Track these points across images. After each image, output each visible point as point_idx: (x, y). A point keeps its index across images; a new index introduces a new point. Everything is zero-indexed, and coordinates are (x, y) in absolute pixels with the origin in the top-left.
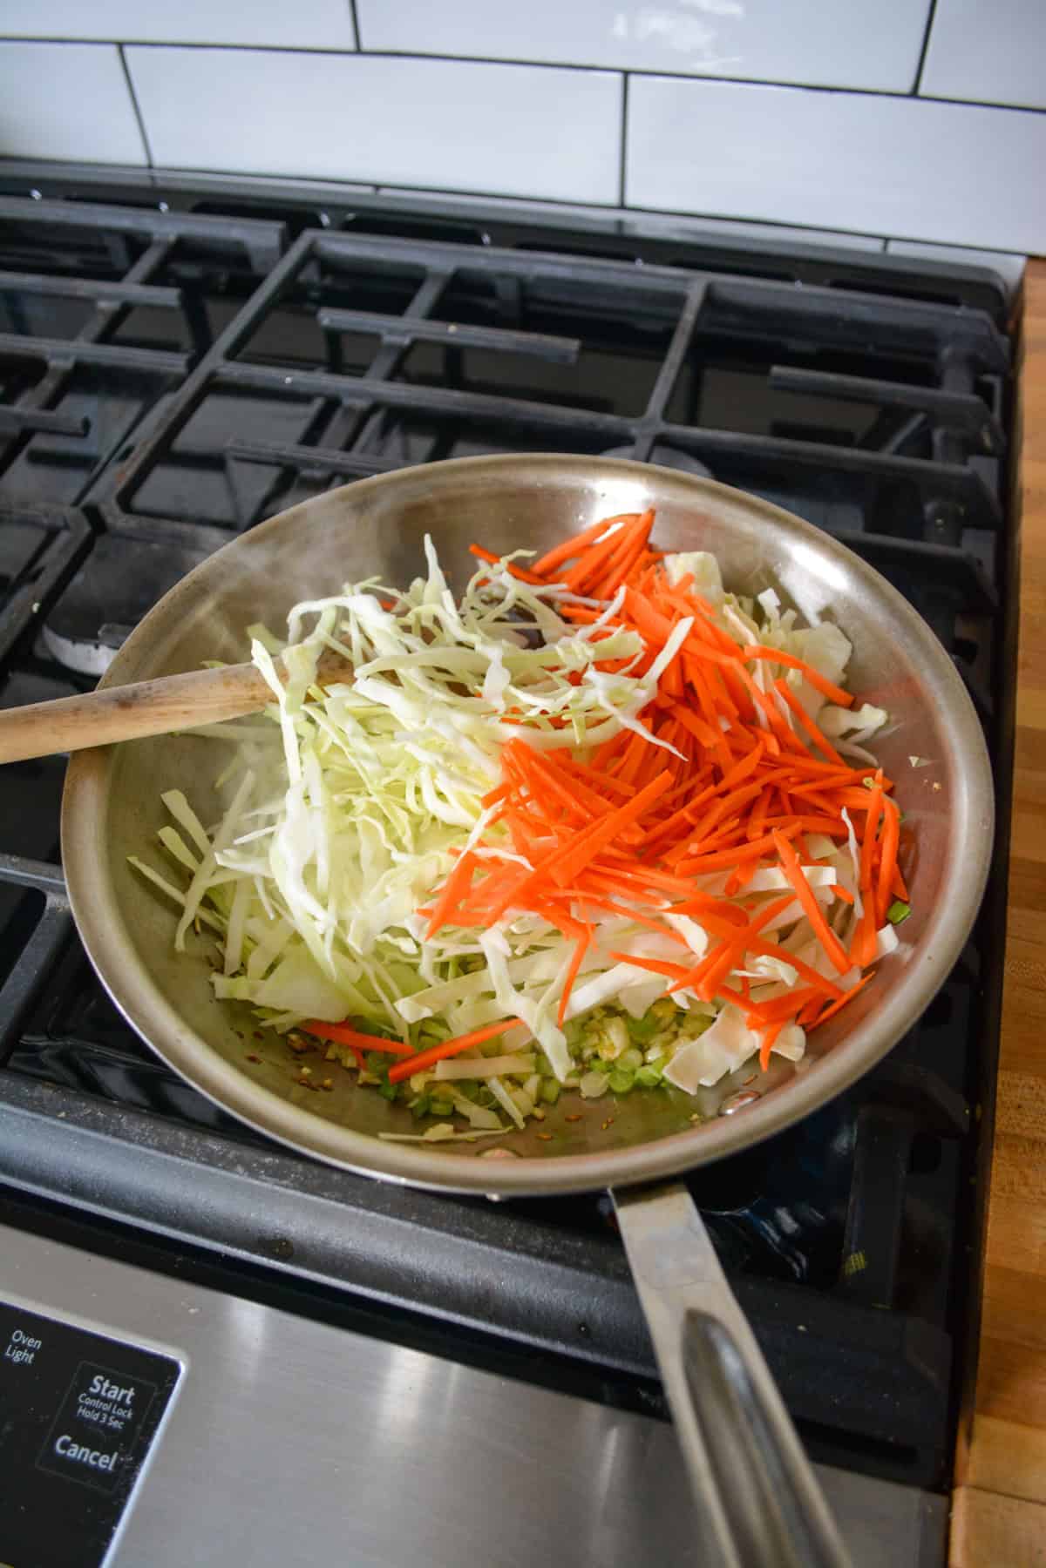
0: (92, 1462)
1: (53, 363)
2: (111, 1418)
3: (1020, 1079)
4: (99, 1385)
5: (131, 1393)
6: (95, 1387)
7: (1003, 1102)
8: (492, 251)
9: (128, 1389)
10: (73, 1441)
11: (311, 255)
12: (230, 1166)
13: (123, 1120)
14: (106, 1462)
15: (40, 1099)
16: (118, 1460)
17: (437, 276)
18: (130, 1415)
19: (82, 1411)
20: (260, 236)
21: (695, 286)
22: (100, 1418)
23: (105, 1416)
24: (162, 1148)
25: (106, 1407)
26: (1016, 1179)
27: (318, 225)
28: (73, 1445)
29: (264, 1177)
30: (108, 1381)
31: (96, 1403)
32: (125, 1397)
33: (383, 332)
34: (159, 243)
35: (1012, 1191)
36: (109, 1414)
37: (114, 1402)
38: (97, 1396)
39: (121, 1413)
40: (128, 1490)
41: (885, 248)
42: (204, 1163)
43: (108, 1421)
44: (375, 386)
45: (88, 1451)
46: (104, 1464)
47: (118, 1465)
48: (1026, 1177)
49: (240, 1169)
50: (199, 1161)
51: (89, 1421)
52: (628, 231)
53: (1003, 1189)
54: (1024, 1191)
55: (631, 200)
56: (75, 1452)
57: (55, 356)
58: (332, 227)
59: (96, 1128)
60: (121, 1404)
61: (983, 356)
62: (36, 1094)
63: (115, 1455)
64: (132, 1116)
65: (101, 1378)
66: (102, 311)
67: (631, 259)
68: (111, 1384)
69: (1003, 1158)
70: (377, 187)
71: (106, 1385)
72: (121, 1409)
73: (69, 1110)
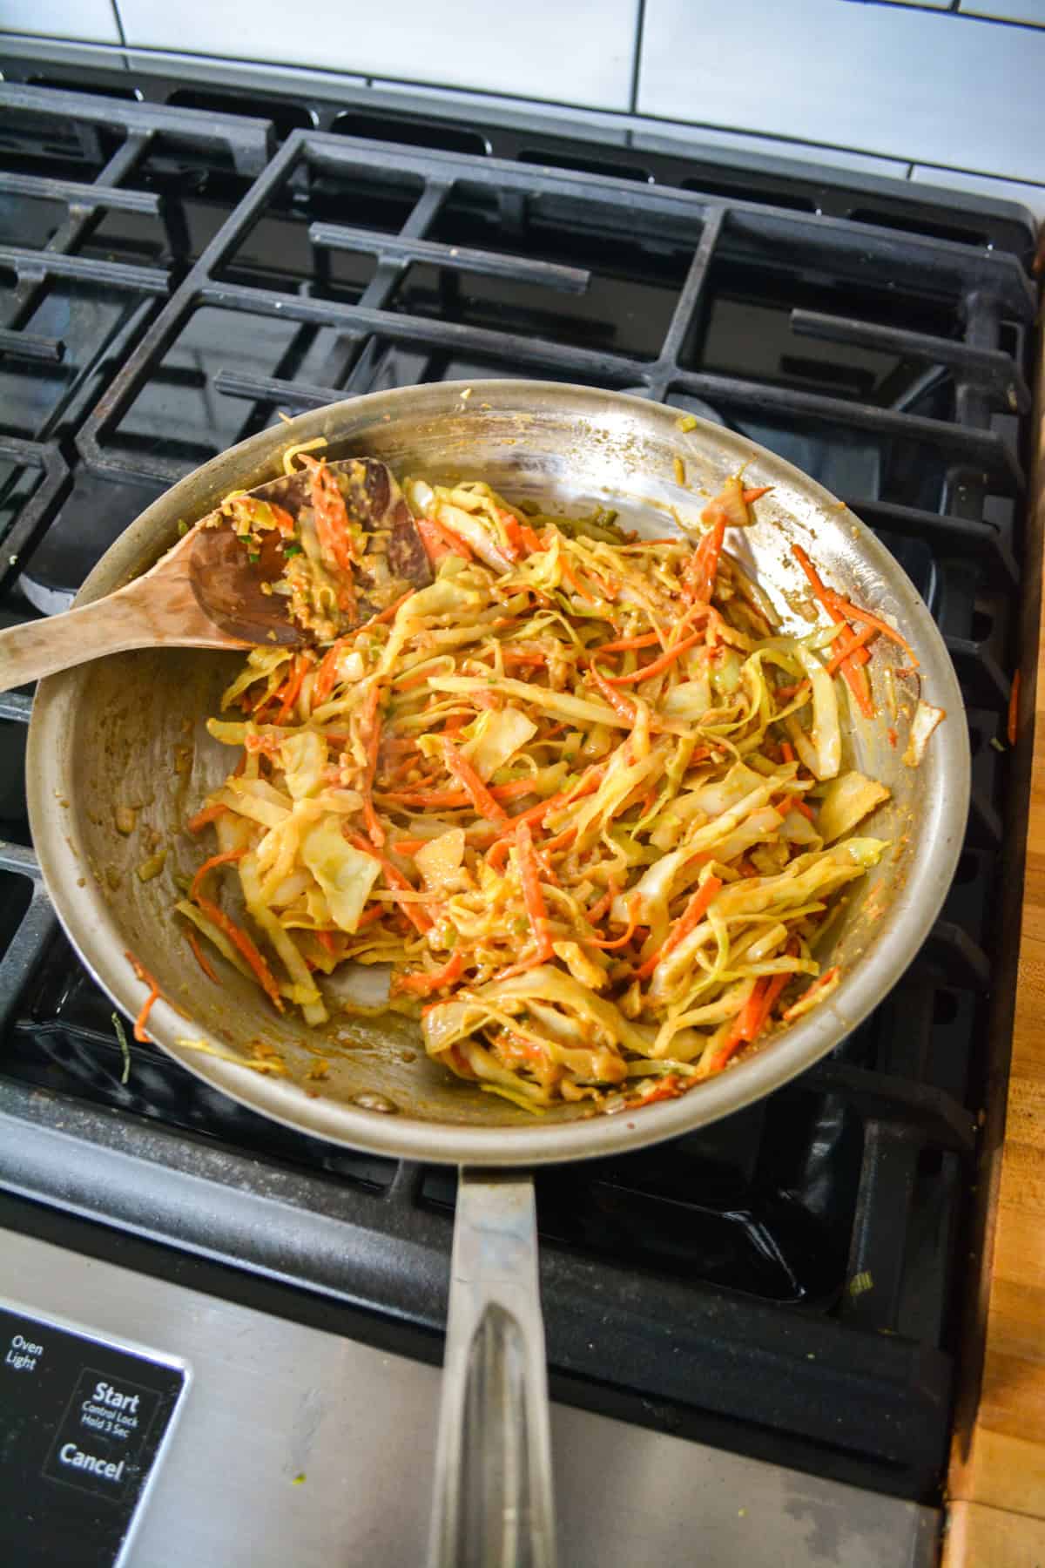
0: (99, 1472)
1: (22, 275)
2: (116, 1426)
3: (1032, 1086)
4: (103, 1392)
5: (135, 1400)
6: (98, 1394)
7: (1014, 1111)
8: (494, 162)
9: (132, 1396)
10: (79, 1450)
11: (300, 157)
12: (235, 1182)
13: (123, 1132)
14: (113, 1471)
15: (36, 1108)
16: (124, 1470)
17: (435, 187)
18: (135, 1423)
19: (86, 1419)
20: (244, 134)
21: (712, 212)
22: (105, 1426)
23: (110, 1424)
24: (163, 1161)
25: (111, 1415)
26: (1025, 1189)
27: (307, 124)
28: (79, 1454)
29: (270, 1194)
30: (111, 1389)
31: (100, 1411)
32: (129, 1405)
33: (379, 252)
34: (135, 137)
35: (1020, 1202)
36: (114, 1422)
37: (119, 1410)
38: (101, 1404)
39: (126, 1420)
40: (135, 1500)
41: (909, 174)
42: (208, 1178)
43: (113, 1429)
44: (370, 314)
45: (93, 1459)
46: (110, 1472)
47: (124, 1475)
48: (1034, 1189)
49: (246, 1186)
50: (203, 1176)
51: (93, 1430)
52: (638, 144)
53: (1011, 1201)
54: (1032, 1202)
55: (642, 107)
56: (81, 1461)
57: (25, 268)
58: (321, 128)
59: (95, 1140)
60: (126, 1412)
61: (1009, 303)
62: (32, 1102)
63: (122, 1464)
64: (133, 1128)
65: (105, 1385)
66: (75, 216)
67: (643, 178)
68: (115, 1391)
69: (1013, 1169)
70: (370, 79)
71: (110, 1392)
72: (125, 1418)
73: (67, 1121)
